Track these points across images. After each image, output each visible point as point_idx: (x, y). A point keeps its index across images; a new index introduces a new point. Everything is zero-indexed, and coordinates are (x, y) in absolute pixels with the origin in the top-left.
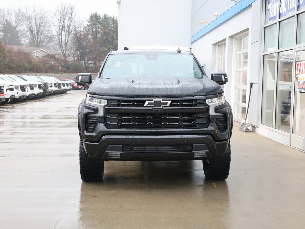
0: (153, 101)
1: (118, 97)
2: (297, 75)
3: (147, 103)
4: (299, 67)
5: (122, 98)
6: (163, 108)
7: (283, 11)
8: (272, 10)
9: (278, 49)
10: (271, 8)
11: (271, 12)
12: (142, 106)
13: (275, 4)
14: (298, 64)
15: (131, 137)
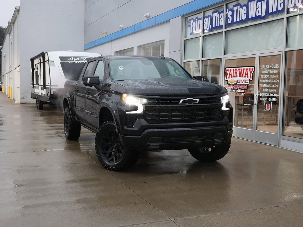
0: (186, 99)
1: (156, 96)
2: (227, 78)
3: (182, 101)
4: (228, 72)
5: (161, 97)
6: (194, 105)
7: (207, 28)
8: (193, 26)
9: (202, 58)
10: (192, 24)
11: (192, 28)
12: (178, 103)
13: (197, 22)
14: (228, 70)
15: (169, 130)
